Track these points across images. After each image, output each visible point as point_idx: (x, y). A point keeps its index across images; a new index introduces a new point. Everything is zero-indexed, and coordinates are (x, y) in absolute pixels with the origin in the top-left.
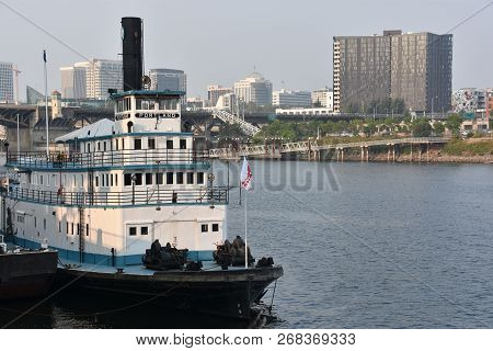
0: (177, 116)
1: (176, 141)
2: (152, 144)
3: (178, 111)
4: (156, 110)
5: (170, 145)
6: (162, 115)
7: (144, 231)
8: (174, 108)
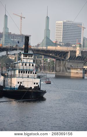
0: (32, 59)
1: (31, 65)
2: (26, 65)
3: (33, 58)
4: (28, 57)
5: (30, 65)
6: (29, 59)
7: (21, 83)
8: (32, 57)
